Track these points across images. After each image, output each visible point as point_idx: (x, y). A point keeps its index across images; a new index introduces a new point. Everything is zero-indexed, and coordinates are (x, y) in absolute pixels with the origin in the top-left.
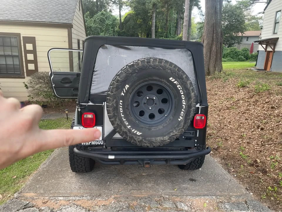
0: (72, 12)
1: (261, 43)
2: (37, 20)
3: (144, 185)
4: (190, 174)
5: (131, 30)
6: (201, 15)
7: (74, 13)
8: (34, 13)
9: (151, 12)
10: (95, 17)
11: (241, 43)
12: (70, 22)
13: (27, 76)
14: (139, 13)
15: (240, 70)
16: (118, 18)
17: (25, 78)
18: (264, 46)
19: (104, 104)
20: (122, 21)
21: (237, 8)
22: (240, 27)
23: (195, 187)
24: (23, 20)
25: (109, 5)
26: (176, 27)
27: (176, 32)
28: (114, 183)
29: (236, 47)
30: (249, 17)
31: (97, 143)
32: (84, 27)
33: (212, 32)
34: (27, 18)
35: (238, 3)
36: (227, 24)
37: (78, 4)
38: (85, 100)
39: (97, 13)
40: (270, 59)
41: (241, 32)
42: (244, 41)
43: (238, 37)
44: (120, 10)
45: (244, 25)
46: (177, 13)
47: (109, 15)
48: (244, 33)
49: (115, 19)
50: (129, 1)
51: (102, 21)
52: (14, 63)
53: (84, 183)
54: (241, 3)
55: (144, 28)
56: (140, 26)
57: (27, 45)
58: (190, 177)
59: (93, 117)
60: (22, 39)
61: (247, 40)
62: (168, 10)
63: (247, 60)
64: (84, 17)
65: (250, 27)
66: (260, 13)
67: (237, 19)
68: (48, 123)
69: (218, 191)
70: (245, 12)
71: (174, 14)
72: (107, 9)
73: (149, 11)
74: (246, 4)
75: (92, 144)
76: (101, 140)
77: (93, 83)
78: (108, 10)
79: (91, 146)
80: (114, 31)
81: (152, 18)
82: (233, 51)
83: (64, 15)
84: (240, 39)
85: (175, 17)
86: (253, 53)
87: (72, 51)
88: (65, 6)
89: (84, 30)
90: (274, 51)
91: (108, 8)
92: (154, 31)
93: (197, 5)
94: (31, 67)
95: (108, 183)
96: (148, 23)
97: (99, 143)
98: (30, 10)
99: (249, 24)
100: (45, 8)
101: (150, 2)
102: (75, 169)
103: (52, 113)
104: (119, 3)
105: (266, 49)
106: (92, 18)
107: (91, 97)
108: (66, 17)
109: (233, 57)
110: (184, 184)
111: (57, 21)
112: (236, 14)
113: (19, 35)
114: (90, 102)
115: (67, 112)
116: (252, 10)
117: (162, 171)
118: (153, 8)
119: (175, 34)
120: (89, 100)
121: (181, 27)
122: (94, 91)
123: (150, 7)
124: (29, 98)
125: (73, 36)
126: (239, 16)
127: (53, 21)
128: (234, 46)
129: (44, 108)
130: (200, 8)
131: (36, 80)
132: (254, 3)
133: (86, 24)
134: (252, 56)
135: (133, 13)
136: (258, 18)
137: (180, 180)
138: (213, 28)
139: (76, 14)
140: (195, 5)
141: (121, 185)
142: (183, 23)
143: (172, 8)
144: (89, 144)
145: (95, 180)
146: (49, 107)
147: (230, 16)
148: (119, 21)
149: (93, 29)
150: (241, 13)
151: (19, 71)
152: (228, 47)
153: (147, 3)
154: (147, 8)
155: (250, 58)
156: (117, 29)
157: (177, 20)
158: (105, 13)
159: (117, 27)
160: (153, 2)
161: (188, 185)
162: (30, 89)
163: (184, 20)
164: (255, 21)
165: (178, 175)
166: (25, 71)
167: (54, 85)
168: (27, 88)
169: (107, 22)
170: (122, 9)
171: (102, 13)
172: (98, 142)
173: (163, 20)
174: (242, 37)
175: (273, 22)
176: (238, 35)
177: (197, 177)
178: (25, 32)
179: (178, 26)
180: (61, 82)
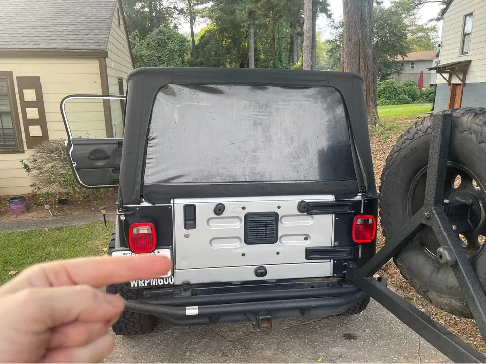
0: (105, 28)
1: (440, 70)
2: (42, 46)
3: (257, 353)
4: (343, 323)
5: (213, 58)
6: (333, 27)
7: (110, 30)
8: (37, 33)
9: (246, 26)
10: (148, 38)
11: (402, 72)
12: (102, 47)
13: (28, 148)
14: (225, 28)
15: (406, 119)
16: (190, 38)
17: (24, 153)
18: (446, 76)
19: (172, 205)
20: (197, 42)
21: (393, 13)
22: (398, 45)
23: (357, 352)
24: (16, 46)
25: (172, 17)
26: (291, 51)
27: (291, 58)
28: (200, 353)
29: (393, 79)
30: (413, 28)
31: (161, 282)
32: (129, 55)
33: (358, 55)
34: (22, 44)
35: (393, 4)
36: (376, 41)
37: (116, 15)
38: (134, 197)
39: (152, 31)
40: (458, 97)
41: (401, 54)
42: (408, 69)
43: (395, 63)
44: (192, 24)
45: (405, 42)
46: (291, 27)
47: (172, 33)
48: (406, 56)
49: (183, 40)
50: (207, 9)
51: (161, 45)
52: (3, 125)
53: (141, 358)
54: (397, 5)
55: (235, 54)
56: (228, 50)
57: (25, 91)
58: (344, 330)
59: (150, 231)
60: (15, 81)
61: (412, 67)
62: (275, 20)
63: (414, 100)
64: (128, 39)
65: (416, 44)
66: (432, 20)
67: (393, 32)
68: (70, 234)
69: (402, 358)
70: (405, 20)
71: (286, 29)
72: (169, 24)
73: (242, 24)
74: (408, 6)
75: (152, 284)
76: (170, 276)
77: (148, 163)
78: (172, 25)
79: (149, 287)
80: (183, 62)
81: (247, 36)
82: (389, 87)
83: (92, 35)
84: (400, 66)
85: (287, 33)
86: (423, 89)
87: (109, 99)
88: (93, 18)
89: (130, 62)
90: (464, 85)
91: (172, 22)
92: (253, 58)
93: (325, 10)
94: (35, 131)
95: (188, 354)
96: (241, 44)
97: (166, 282)
98: (29, 29)
99: (413, 40)
100: (56, 23)
101: (243, 8)
102: (121, 331)
103: (77, 214)
104: (189, 12)
105: (449, 81)
106: (143, 39)
107: (146, 192)
108: (95, 39)
109: (390, 97)
110: (334, 347)
111: (78, 46)
112: (391, 23)
113: (9, 74)
114: (143, 201)
115: (103, 212)
116: (417, 16)
117: (290, 322)
118: (249, 19)
119: (289, 63)
120: (142, 196)
121: (298, 49)
122: (150, 178)
123: (244, 17)
124: (32, 188)
125: (110, 72)
126: (396, 26)
127: (71, 47)
128: (390, 79)
129: (63, 204)
130: (329, 16)
131: (44, 155)
132: (421, 4)
133: (133, 51)
134: (422, 94)
135: (214, 30)
136: (428, 29)
137: (326, 339)
138: (358, 48)
139: (112, 32)
140: (321, 11)
141: (213, 357)
142: (302, 43)
143: (281, 17)
144: (146, 285)
145: (163, 349)
146: (71, 202)
147: (382, 28)
148: (191, 44)
149: (145, 60)
150: (400, 21)
151: (13, 139)
152: (380, 81)
153: (238, 11)
154: (239, 18)
155: (418, 98)
156: (188, 57)
157: (291, 38)
158: (165, 30)
159: (187, 54)
160: (248, 8)
161: (342, 347)
162: (34, 172)
163: (305, 36)
164: (423, 34)
165: (321, 327)
166: (24, 139)
167: (76, 165)
168: (28, 170)
169: (170, 45)
170: (196, 22)
171: (160, 30)
172: (163, 279)
173: (267, 39)
174: (403, 63)
175: (460, 34)
176: (395, 59)
177: (358, 330)
178: (21, 68)
179: (293, 48)
180: (88, 158)
